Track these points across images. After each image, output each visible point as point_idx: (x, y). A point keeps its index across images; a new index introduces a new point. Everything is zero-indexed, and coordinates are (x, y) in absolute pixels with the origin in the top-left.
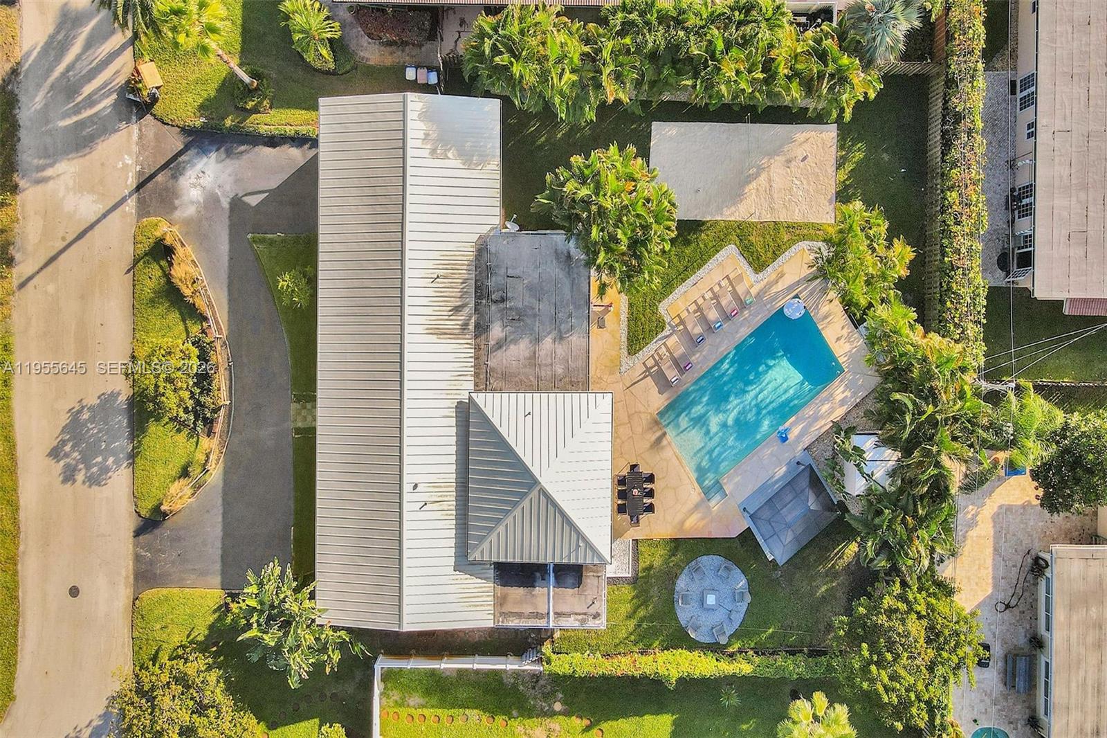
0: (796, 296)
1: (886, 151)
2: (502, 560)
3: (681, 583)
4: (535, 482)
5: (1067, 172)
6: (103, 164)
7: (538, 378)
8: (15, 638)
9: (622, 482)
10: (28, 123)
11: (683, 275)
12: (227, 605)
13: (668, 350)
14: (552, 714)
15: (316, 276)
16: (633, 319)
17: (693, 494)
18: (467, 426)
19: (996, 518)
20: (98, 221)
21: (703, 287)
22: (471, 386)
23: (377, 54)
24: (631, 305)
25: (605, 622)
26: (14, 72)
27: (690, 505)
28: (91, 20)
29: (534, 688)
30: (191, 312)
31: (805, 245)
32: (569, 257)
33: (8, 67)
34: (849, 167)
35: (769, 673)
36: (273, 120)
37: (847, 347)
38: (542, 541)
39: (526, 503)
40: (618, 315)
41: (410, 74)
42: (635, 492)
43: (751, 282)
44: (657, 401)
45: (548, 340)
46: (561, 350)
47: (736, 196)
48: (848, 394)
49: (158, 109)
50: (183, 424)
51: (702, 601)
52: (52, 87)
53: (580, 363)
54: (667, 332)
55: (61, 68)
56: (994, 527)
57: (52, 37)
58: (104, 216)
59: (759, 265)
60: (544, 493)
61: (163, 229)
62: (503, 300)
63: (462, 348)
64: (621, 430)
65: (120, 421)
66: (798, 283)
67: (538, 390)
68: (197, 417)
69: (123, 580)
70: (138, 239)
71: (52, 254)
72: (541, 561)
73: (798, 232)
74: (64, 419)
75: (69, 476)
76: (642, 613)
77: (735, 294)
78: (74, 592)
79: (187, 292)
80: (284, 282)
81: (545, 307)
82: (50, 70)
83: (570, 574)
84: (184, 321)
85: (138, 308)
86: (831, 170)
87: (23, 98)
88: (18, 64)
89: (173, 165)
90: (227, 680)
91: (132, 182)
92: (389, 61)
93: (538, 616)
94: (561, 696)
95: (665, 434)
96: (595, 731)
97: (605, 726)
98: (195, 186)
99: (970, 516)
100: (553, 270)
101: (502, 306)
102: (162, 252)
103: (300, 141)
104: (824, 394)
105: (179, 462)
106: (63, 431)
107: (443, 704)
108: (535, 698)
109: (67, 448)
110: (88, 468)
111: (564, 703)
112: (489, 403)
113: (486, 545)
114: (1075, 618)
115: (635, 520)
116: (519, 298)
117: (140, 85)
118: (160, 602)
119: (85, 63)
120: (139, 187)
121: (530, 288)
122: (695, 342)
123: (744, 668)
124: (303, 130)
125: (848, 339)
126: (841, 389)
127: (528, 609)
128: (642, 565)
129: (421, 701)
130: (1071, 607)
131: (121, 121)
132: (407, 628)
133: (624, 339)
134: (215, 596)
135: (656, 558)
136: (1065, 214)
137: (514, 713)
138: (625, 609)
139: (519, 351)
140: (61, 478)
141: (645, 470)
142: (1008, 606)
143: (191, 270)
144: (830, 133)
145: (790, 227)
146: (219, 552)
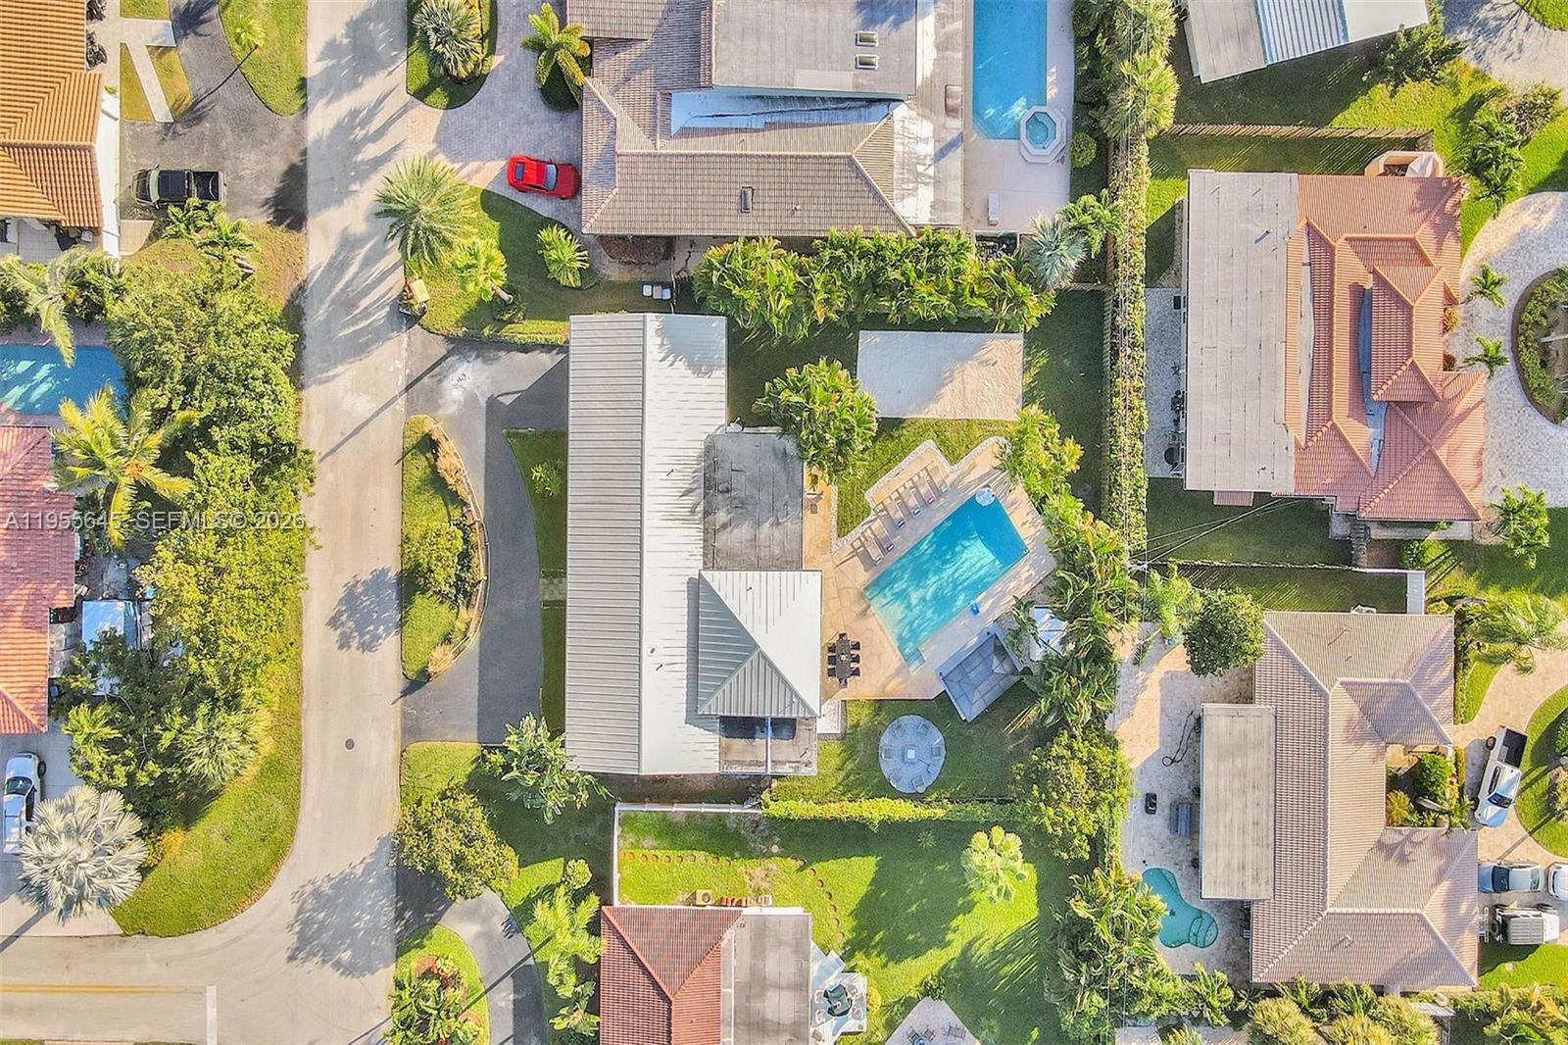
0: (987, 486)
1: (1066, 357)
2: (727, 714)
3: (885, 740)
4: (756, 646)
5: (1213, 383)
6: (377, 368)
7: (758, 558)
8: (299, 785)
9: (832, 649)
10: (312, 333)
11: (886, 466)
12: (483, 756)
13: (873, 533)
14: (772, 855)
15: (566, 467)
16: (843, 505)
17: (894, 659)
18: (698, 598)
19: (1162, 683)
20: (373, 417)
21: (905, 477)
22: (700, 565)
23: (617, 271)
24: (840, 493)
25: (816, 770)
26: (302, 288)
27: (892, 671)
28: (366, 244)
29: (753, 832)
30: (453, 498)
31: (993, 440)
32: (785, 453)
33: (296, 284)
34: (1034, 371)
35: (958, 817)
36: (527, 329)
37: (1032, 531)
38: (761, 698)
39: (747, 664)
40: (829, 501)
41: (647, 290)
42: (843, 657)
43: (947, 473)
44: (861, 576)
45: (767, 525)
46: (778, 534)
47: (933, 396)
48: (1032, 572)
49: (425, 320)
50: (446, 596)
51: (903, 756)
52: (333, 302)
53: (795, 545)
54: (872, 517)
55: (341, 285)
56: (1161, 690)
57: (334, 258)
58: (377, 413)
59: (953, 457)
60: (762, 655)
61: (429, 425)
62: (728, 491)
63: (693, 532)
64: (832, 604)
65: (391, 594)
66: (988, 474)
67: (759, 568)
68: (458, 591)
69: (392, 735)
70: (407, 434)
71: (332, 447)
72: (761, 715)
73: (988, 428)
74: (341, 593)
75: (344, 643)
76: (849, 766)
77: (932, 483)
78: (350, 744)
79: (450, 481)
80: (538, 473)
81: (765, 497)
82: (332, 287)
83: (785, 727)
84: (446, 505)
85: (407, 494)
86: (1018, 373)
87: (309, 312)
88: (305, 281)
89: (436, 368)
90: (490, 818)
91: (402, 383)
92: (627, 277)
93: (758, 764)
94: (778, 839)
95: (869, 606)
96: (808, 870)
97: (816, 866)
98: (456, 386)
99: (1139, 681)
100: (773, 465)
101: (727, 495)
102: (429, 445)
103: (548, 347)
104: (1012, 572)
105: (440, 630)
106: (339, 604)
107: (673, 846)
108: (755, 842)
109: (344, 618)
110: (361, 635)
111: (781, 846)
112: (717, 579)
113: (713, 701)
114: (1222, 767)
115: (843, 682)
116: (742, 487)
117: (411, 301)
118: (425, 754)
119: (362, 280)
120: (407, 389)
121: (751, 480)
122: (897, 526)
123: (940, 813)
124: (552, 338)
125: (1033, 523)
126: (1027, 568)
127: (749, 758)
128: (850, 723)
129: (655, 843)
130: (1219, 758)
131: (393, 331)
132: (646, 771)
133: (834, 523)
134: (473, 749)
135: (864, 716)
136: (1212, 418)
137: (737, 855)
138: (835, 762)
139: (742, 533)
140: (338, 645)
141: (852, 638)
142: (1173, 761)
143: (455, 460)
144: (1017, 342)
145: (982, 424)
146: (476, 710)
